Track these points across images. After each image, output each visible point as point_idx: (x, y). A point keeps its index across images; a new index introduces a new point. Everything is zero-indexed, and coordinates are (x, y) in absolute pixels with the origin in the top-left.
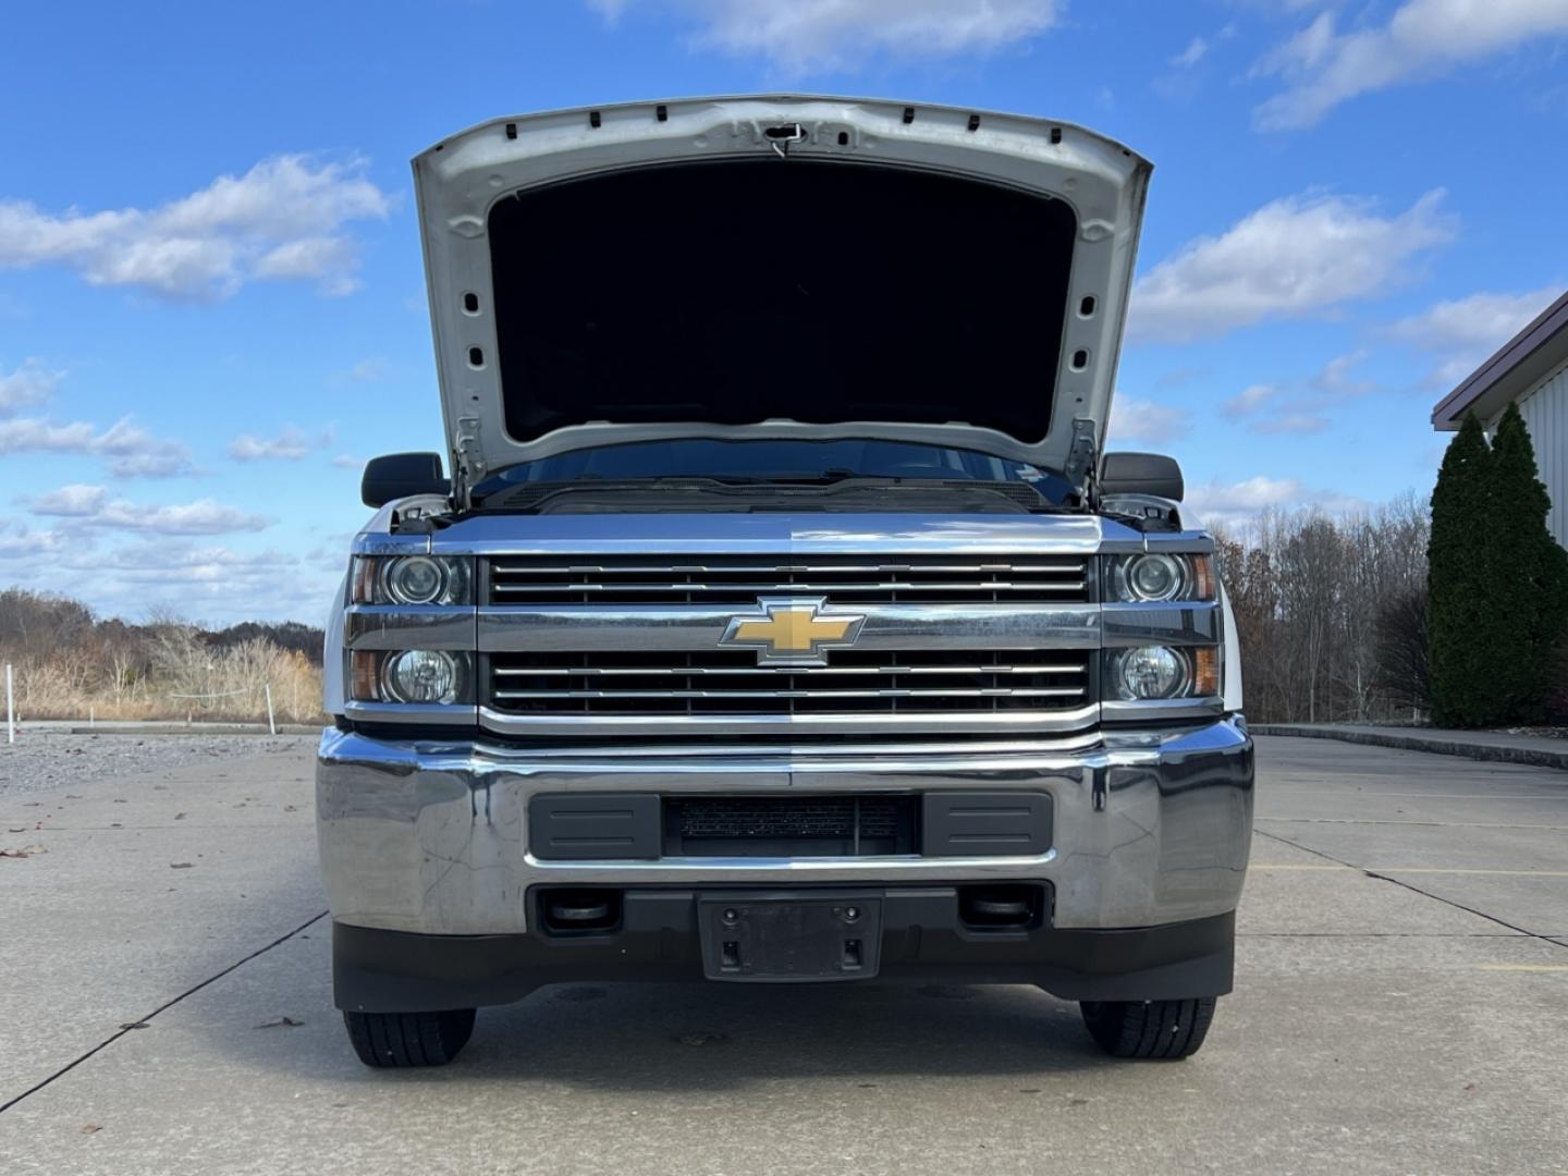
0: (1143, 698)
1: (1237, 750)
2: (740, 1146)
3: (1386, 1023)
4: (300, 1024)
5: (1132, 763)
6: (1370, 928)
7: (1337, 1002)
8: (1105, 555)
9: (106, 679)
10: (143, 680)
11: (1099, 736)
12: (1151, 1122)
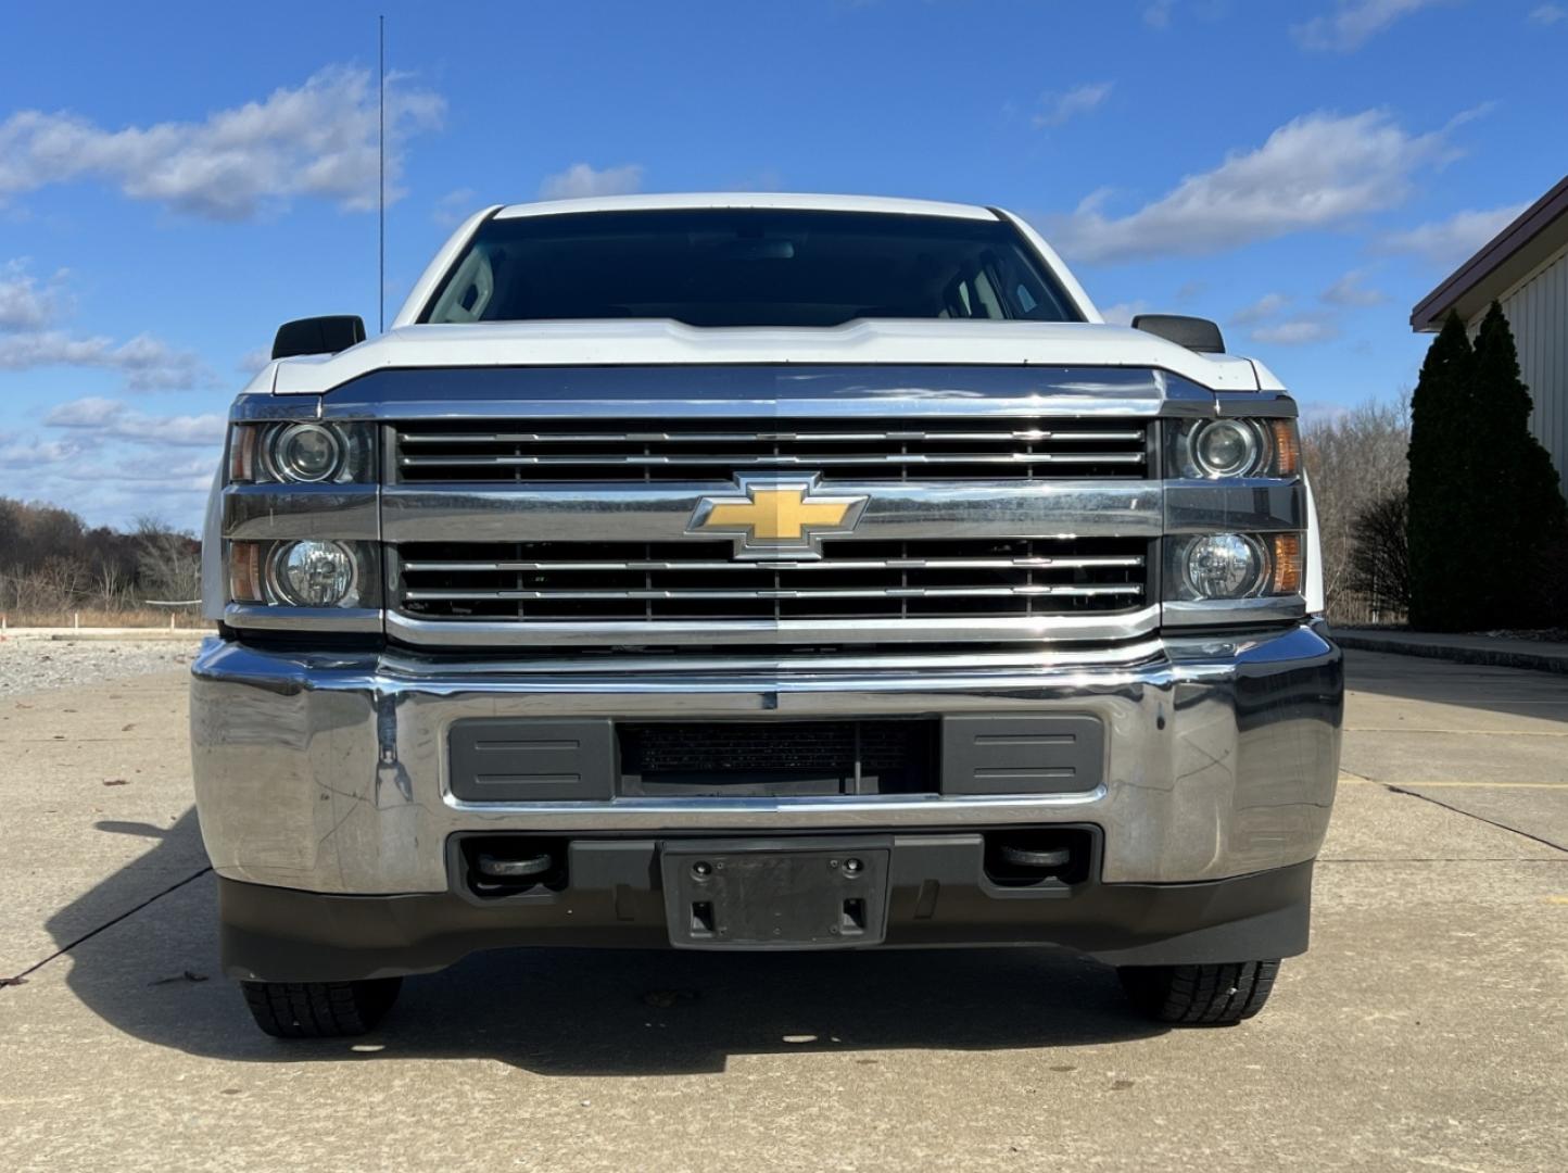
0: (1209, 598)
1: (1323, 661)
2: (714, 1151)
3: (1461, 973)
4: (205, 979)
5: (1196, 678)
6: (1409, 852)
7: (1398, 945)
8: (1167, 419)
9: (96, 587)
10: (131, 588)
11: (1159, 645)
12: (1215, 1113)
